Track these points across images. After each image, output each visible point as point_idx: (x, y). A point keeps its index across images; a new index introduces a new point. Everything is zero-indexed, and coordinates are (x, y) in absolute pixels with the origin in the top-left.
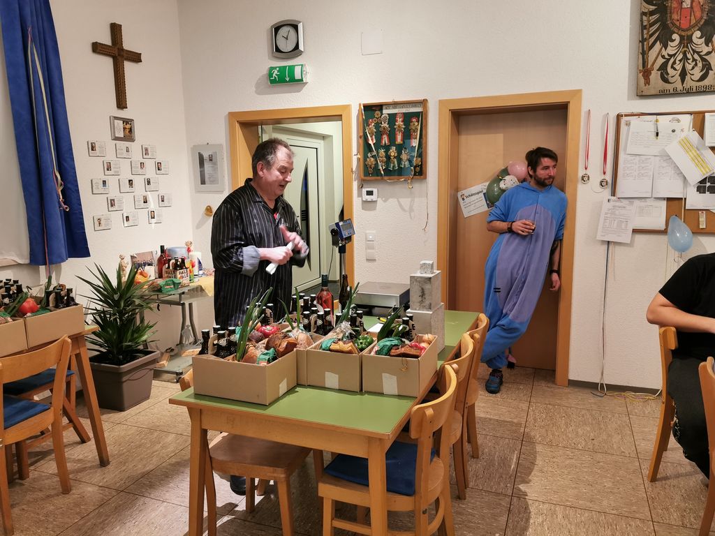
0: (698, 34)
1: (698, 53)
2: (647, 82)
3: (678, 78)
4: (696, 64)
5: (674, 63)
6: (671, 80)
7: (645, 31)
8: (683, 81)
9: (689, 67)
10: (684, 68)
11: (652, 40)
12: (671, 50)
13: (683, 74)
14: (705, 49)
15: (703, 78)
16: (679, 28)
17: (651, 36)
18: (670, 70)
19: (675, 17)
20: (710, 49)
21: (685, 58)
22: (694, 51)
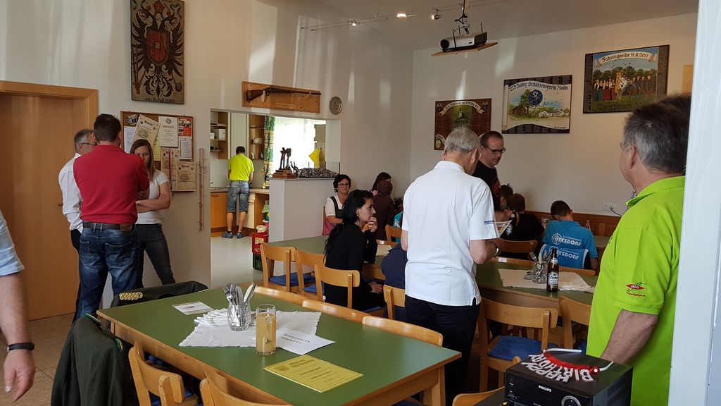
0: (165, 66)
1: (165, 78)
2: (138, 92)
3: (155, 92)
4: (165, 85)
5: (153, 82)
6: (152, 93)
7: (135, 58)
8: (158, 94)
9: (161, 86)
10: (158, 86)
11: (140, 64)
12: (150, 73)
13: (158, 90)
14: (169, 77)
15: (168, 95)
16: (154, 60)
17: (139, 61)
18: (151, 86)
19: (152, 53)
20: (170, 77)
21: (158, 80)
22: (163, 77)
